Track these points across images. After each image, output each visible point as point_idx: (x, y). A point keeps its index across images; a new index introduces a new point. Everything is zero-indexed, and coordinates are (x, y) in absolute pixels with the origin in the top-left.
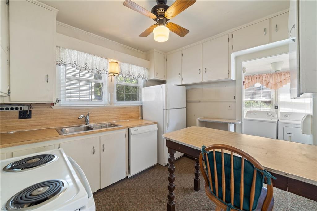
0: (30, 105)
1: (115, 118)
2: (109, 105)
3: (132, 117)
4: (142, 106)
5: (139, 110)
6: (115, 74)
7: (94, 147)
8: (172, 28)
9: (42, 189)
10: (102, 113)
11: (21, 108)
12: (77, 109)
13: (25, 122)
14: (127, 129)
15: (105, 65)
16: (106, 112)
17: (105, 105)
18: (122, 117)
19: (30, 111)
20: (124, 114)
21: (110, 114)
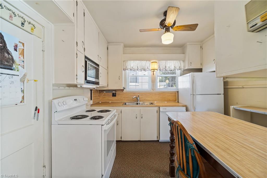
0: (115, 90)
1: (156, 100)
2: (152, 91)
3: (169, 100)
4: (178, 92)
5: (176, 95)
6: (155, 70)
7: (137, 115)
8: (179, 29)
9: (97, 117)
10: (148, 96)
11: (113, 92)
12: (134, 93)
13: (114, 98)
14: (158, 107)
15: (148, 65)
16: (150, 95)
17: (150, 91)
18: (161, 99)
19: (116, 93)
20: (163, 97)
21: (153, 97)
